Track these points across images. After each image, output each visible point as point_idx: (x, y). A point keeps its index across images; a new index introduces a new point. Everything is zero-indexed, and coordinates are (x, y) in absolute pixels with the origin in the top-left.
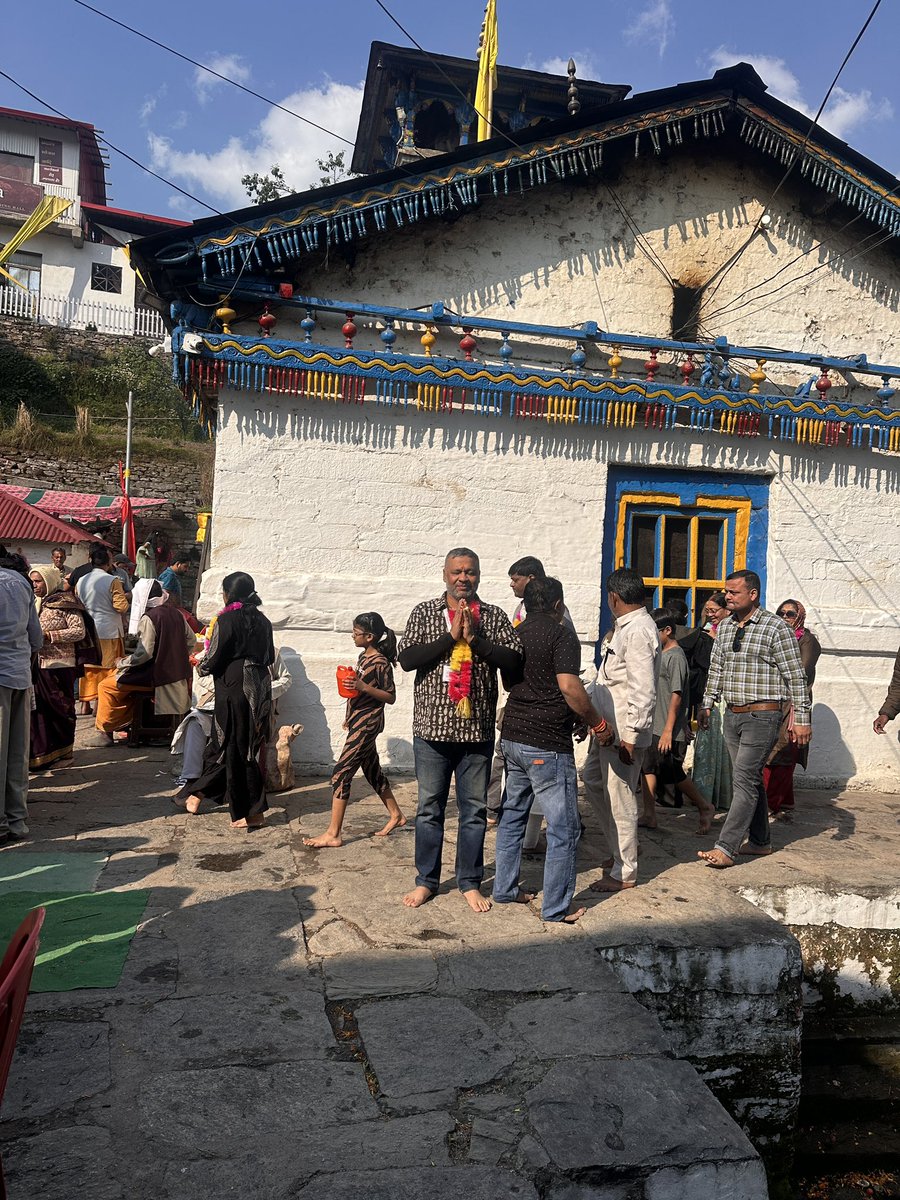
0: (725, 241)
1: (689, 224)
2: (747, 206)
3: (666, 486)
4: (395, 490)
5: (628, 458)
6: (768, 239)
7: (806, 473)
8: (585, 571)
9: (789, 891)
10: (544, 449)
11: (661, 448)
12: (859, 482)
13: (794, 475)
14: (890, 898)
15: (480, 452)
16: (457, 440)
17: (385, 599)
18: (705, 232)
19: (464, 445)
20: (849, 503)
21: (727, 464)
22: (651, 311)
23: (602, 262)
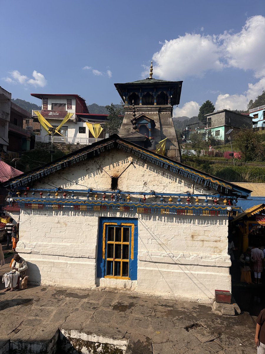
0: (123, 166)
1: (115, 164)
2: (128, 158)
3: (114, 221)
4: (53, 225)
5: (103, 216)
6: (133, 165)
7: (145, 218)
8: (93, 241)
9: (72, 331)
10: (84, 214)
11: (110, 214)
12: (159, 219)
13: (142, 219)
14: (92, 335)
15: (70, 216)
16: (65, 214)
17: (50, 248)
18: (119, 165)
19: (67, 214)
20: (157, 225)
21: (126, 216)
22: (107, 183)
23: (95, 174)
